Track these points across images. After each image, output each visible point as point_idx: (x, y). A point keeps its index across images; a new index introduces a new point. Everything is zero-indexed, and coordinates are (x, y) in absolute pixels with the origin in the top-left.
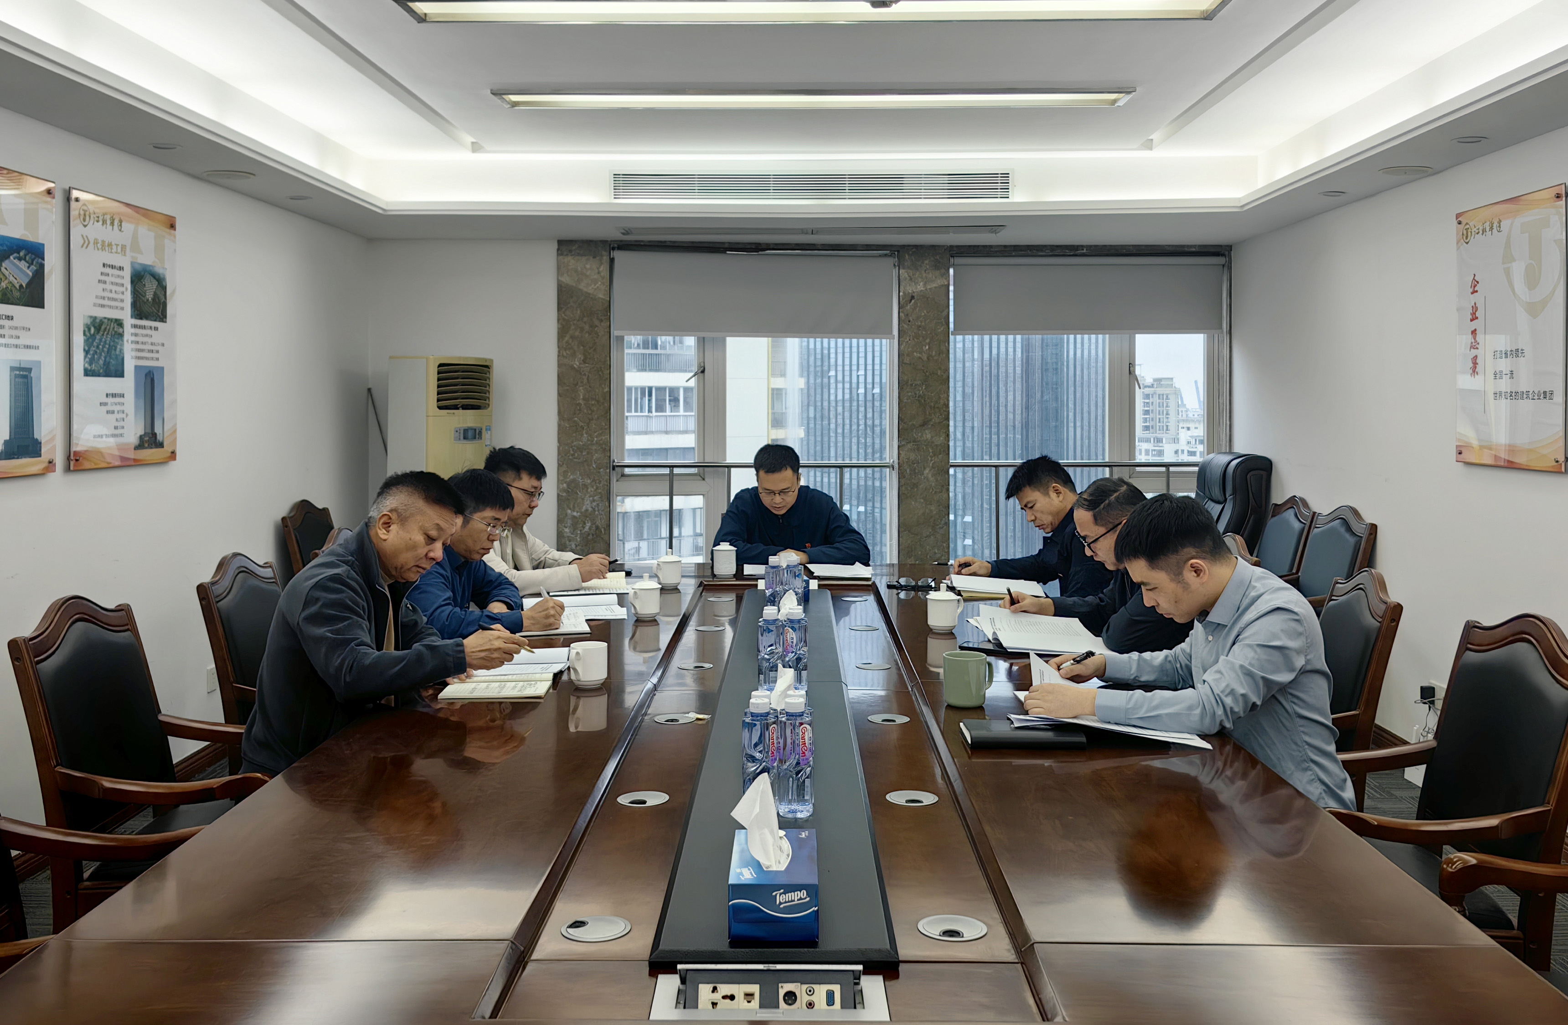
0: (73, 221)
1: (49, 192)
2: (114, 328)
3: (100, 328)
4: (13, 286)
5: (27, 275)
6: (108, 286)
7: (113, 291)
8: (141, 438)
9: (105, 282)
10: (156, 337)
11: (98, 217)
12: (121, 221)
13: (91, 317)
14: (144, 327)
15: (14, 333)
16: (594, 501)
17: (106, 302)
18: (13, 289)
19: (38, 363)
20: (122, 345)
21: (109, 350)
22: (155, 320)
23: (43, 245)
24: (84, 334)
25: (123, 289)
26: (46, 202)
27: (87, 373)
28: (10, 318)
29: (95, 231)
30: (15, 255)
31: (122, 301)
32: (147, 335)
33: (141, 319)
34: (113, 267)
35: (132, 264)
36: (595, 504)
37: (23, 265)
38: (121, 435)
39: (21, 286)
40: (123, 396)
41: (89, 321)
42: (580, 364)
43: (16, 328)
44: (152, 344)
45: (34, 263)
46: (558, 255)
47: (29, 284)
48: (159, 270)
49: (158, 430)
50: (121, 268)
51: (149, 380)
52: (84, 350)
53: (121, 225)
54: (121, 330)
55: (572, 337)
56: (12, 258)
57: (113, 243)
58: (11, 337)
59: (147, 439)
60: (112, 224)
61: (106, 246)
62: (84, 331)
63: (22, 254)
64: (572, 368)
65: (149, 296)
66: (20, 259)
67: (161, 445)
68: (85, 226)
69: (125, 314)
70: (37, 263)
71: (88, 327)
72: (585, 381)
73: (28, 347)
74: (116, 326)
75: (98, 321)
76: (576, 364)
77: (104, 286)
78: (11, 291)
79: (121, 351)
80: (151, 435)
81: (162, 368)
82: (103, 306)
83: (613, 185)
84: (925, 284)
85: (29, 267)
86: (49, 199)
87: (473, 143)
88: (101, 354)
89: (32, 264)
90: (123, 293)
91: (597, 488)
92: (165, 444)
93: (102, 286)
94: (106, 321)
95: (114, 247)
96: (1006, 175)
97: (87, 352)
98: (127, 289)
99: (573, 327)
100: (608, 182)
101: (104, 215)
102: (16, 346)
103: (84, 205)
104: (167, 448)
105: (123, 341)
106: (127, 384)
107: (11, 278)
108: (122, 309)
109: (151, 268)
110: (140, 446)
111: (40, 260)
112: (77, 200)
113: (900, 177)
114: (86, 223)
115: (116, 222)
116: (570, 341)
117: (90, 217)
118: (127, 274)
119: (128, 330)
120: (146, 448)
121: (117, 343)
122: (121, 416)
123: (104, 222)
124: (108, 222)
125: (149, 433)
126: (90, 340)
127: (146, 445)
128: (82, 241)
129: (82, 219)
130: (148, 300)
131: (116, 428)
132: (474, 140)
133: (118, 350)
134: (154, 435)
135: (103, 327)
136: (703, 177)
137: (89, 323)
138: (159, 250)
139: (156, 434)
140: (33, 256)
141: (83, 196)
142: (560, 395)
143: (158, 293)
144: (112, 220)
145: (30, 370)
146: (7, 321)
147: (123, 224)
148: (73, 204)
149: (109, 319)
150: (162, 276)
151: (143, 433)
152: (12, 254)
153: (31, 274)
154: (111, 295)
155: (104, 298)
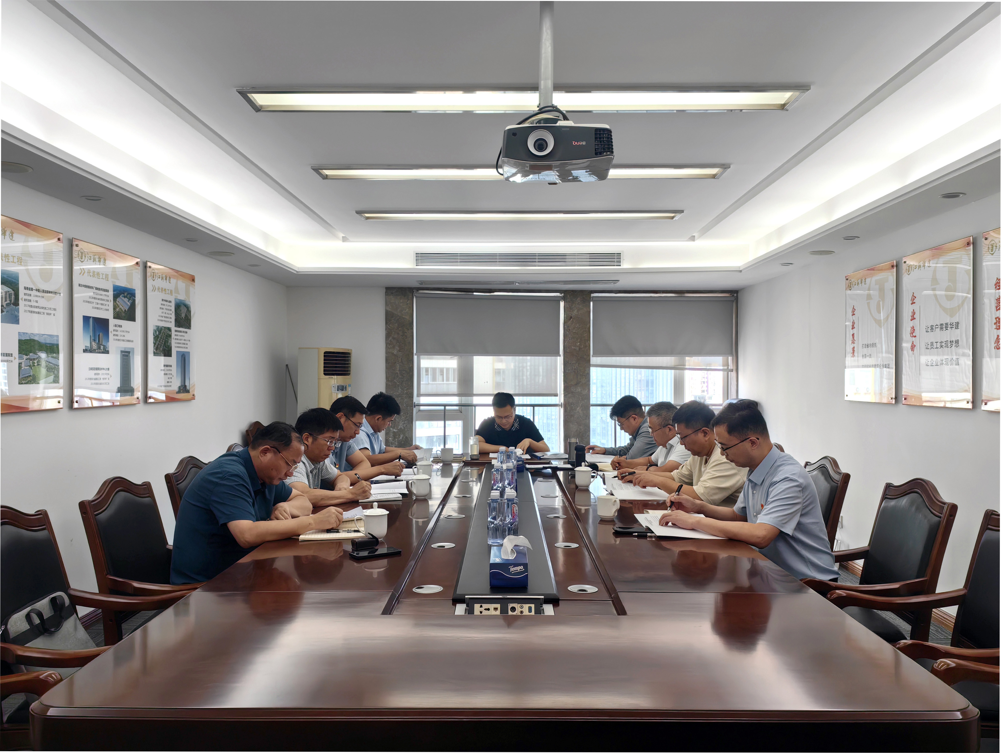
0: (148, 277)
1: (137, 263)
2: (167, 332)
3: (161, 332)
4: (122, 310)
5: (128, 305)
6: (164, 311)
7: (167, 313)
8: (179, 387)
9: (163, 309)
10: (186, 336)
11: (159, 276)
12: (170, 278)
13: (156, 326)
14: (180, 332)
15: (123, 334)
16: (404, 423)
17: (163, 319)
18: (122, 312)
19: (133, 349)
20: (171, 341)
21: (165, 342)
22: (186, 328)
23: (135, 290)
24: (154, 335)
25: (171, 312)
26: (137, 269)
27: (155, 354)
28: (120, 326)
29: (159, 283)
30: (123, 295)
31: (171, 318)
32: (182, 336)
33: (179, 327)
34: (166, 301)
35: (175, 299)
36: (405, 425)
37: (126, 300)
38: (170, 386)
39: (125, 310)
40: (171, 366)
41: (155, 328)
42: (397, 352)
43: (123, 331)
44: (185, 340)
45: (131, 299)
46: (386, 295)
47: (129, 310)
48: (187, 302)
49: (187, 384)
50: (170, 302)
51: (183, 358)
52: (154, 343)
53: (170, 280)
54: (170, 333)
55: (394, 338)
56: (121, 296)
57: (166, 289)
58: (121, 336)
59: (182, 388)
60: (166, 279)
61: (163, 290)
62: (154, 333)
63: (126, 294)
64: (393, 354)
65: (183, 316)
66: (125, 297)
67: (188, 392)
68: (154, 280)
69: (172, 325)
70: (132, 299)
71: (155, 331)
72: (400, 361)
73: (129, 341)
74: (168, 331)
75: (160, 328)
76: (395, 352)
77: (163, 311)
78: (121, 312)
79: (171, 343)
80: (184, 386)
81: (189, 352)
82: (162, 321)
83: (415, 259)
84: (578, 311)
85: (128, 301)
86: (137, 267)
87: (343, 237)
88: (161, 345)
89: (130, 299)
90: (171, 314)
91: (406, 417)
92: (190, 391)
93: (162, 310)
94: (163, 328)
95: (167, 291)
96: (619, 254)
97: (155, 344)
98: (173, 312)
99: (393, 333)
100: (413, 258)
101: (162, 275)
102: (123, 340)
103: (153, 270)
104: (191, 393)
105: (171, 338)
106: (173, 360)
107: (121, 307)
108: (171, 322)
109: (184, 302)
110: (179, 392)
111: (134, 298)
112: (150, 267)
113: (564, 255)
114: (154, 279)
115: (168, 278)
116: (392, 340)
117: (156, 276)
118: (173, 305)
119: (173, 333)
120: (182, 393)
121: (169, 339)
122: (171, 376)
123: (162, 279)
124: (164, 278)
125: (183, 385)
126: (156, 338)
127: (182, 391)
128: (153, 288)
129: (152, 277)
130: (182, 318)
131: (168, 382)
132: (344, 236)
133: (169, 343)
134: (185, 386)
135: (162, 332)
136: (462, 255)
137: (156, 329)
138: (187, 292)
139: (186, 386)
140: (131, 296)
141: (154, 266)
142: (387, 368)
143: (187, 314)
144: (166, 278)
145: (129, 352)
146: (119, 328)
147: (171, 279)
148: (148, 269)
149: (165, 327)
150: (189, 306)
151: (180, 385)
152: (121, 295)
153: (129, 304)
154: (165, 315)
155: (162, 317)
